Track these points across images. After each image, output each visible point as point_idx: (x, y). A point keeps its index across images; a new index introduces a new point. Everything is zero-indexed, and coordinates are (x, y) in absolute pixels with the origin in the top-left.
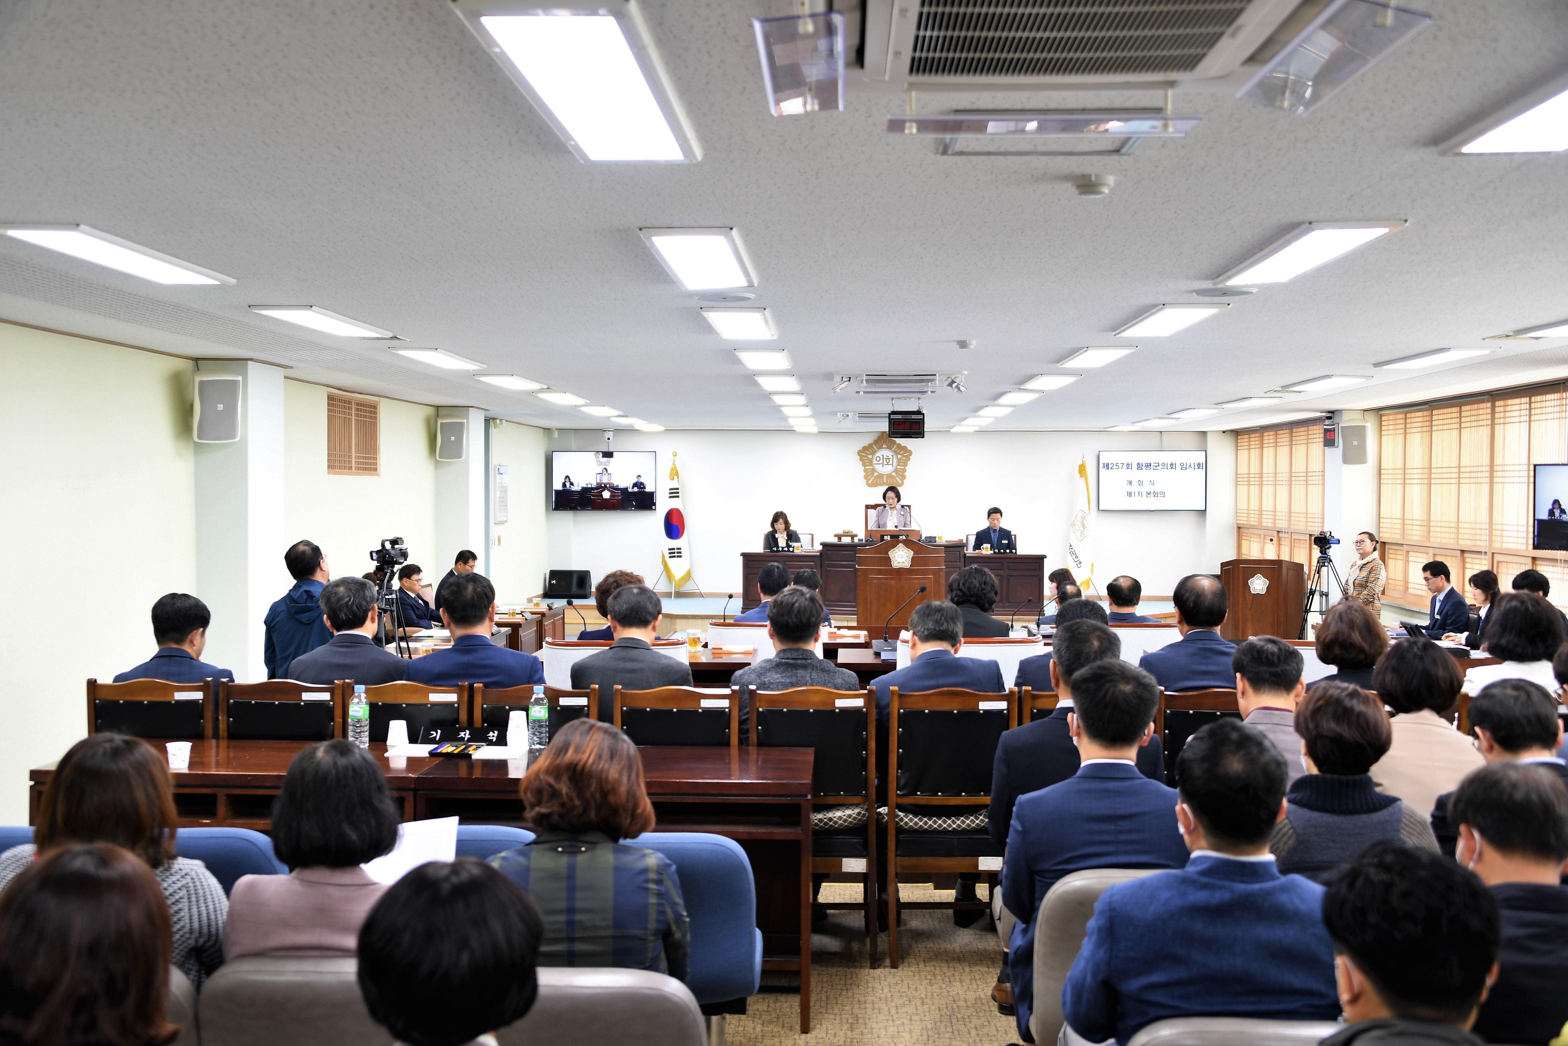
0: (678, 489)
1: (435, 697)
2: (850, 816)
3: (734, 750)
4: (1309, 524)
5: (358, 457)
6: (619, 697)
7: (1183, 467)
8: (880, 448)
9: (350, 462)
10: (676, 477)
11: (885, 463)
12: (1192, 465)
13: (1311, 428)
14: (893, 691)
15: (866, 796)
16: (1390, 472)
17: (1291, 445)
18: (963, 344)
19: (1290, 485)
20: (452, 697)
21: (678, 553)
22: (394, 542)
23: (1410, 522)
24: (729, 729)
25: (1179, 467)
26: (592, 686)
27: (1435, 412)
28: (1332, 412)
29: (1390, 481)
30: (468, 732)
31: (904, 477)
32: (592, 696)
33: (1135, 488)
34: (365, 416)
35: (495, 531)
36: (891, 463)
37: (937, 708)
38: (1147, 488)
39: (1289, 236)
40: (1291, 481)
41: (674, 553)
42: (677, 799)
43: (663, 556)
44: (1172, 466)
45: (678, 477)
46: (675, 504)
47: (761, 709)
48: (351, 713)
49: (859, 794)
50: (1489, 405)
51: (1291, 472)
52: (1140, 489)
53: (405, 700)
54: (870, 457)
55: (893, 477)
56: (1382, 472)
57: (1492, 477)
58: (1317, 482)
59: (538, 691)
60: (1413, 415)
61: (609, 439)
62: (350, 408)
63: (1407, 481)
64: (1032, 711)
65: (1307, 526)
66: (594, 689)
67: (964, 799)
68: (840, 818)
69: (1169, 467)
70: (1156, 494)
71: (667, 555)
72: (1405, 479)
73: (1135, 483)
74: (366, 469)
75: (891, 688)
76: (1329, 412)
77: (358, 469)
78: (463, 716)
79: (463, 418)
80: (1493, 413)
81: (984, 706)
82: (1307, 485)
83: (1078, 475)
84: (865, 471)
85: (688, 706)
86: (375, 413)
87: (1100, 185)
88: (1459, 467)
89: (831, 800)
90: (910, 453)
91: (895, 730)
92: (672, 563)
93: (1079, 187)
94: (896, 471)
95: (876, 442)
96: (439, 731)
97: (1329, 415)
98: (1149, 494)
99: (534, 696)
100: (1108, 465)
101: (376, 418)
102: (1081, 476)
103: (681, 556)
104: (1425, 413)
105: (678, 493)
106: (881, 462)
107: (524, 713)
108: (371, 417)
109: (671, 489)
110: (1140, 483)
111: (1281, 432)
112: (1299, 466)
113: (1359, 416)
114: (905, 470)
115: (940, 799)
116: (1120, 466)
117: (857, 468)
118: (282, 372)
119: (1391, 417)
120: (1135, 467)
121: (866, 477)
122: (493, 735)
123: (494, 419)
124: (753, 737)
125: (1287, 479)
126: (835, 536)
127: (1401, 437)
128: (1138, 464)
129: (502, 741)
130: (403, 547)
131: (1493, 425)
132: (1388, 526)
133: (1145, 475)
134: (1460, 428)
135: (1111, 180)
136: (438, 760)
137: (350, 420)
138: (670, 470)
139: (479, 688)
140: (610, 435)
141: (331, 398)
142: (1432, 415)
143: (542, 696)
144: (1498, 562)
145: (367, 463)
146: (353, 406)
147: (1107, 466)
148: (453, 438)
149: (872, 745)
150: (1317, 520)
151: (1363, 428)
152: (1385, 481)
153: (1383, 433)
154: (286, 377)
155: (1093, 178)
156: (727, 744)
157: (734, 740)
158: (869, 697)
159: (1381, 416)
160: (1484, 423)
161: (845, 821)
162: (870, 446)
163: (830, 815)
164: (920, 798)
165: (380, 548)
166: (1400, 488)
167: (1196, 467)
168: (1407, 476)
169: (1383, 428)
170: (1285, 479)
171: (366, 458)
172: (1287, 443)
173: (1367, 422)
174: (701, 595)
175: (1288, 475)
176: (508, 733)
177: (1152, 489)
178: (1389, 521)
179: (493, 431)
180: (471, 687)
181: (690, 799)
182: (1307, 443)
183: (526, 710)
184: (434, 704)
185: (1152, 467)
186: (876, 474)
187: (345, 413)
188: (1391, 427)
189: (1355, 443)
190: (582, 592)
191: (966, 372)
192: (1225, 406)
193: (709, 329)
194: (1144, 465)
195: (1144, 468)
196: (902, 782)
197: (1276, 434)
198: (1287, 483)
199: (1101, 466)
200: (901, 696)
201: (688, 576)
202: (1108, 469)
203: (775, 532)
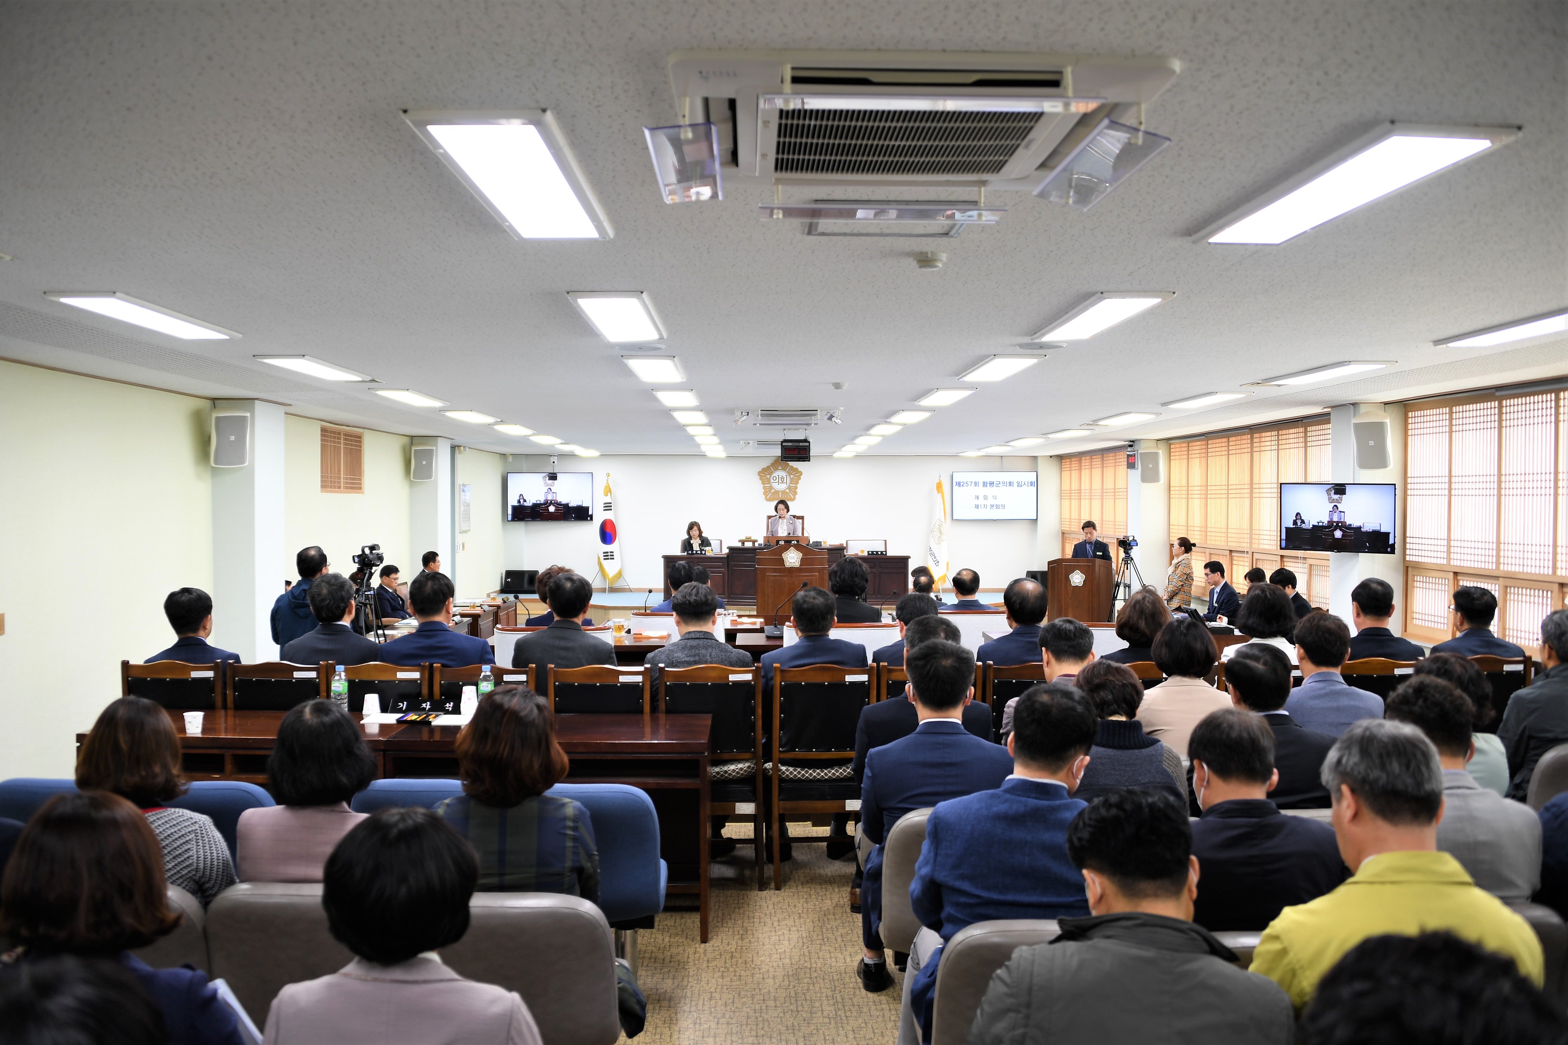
0: (611, 503)
1: (401, 675)
2: (741, 769)
3: (647, 717)
4: (1117, 530)
5: (347, 479)
6: (552, 674)
7: (1019, 485)
8: (777, 469)
9: (339, 483)
10: (609, 494)
11: (780, 481)
12: (1026, 484)
13: (1118, 454)
14: (776, 668)
15: (754, 753)
16: (1177, 489)
17: (1103, 467)
18: (837, 386)
19: (1102, 499)
20: (416, 675)
21: (611, 555)
22: (372, 548)
23: (1192, 529)
24: (643, 699)
25: (1015, 485)
26: (530, 665)
27: (1210, 442)
28: (1133, 441)
29: (1177, 496)
30: (428, 703)
31: (796, 493)
32: (530, 673)
33: (981, 502)
34: (352, 445)
35: (460, 539)
36: (785, 481)
37: (811, 681)
38: (991, 501)
39: (1086, 303)
40: (1102, 496)
41: (608, 555)
42: (598, 757)
43: (599, 558)
44: (1011, 484)
45: (611, 494)
46: (608, 515)
47: (668, 683)
48: (333, 688)
49: (748, 751)
50: (1249, 436)
51: (1103, 489)
52: (985, 502)
53: (377, 677)
54: (768, 476)
55: (784, 492)
56: (1171, 489)
57: (1251, 493)
58: (1122, 497)
59: (486, 670)
60: (1194, 444)
61: (554, 463)
62: (339, 438)
63: (1190, 496)
64: (888, 682)
65: (1115, 532)
66: (532, 668)
67: (833, 754)
68: (734, 771)
69: (1008, 484)
70: (998, 507)
71: (602, 558)
72: (1188, 494)
73: (981, 498)
74: (352, 488)
75: (775, 665)
76: (1130, 441)
77: (346, 488)
78: (425, 690)
79: (433, 446)
80: (1252, 443)
81: (849, 678)
82: (1115, 499)
83: (936, 491)
84: (764, 488)
85: (609, 681)
86: (360, 442)
87: (935, 260)
88: (1228, 485)
89: (726, 756)
90: (801, 473)
91: (778, 700)
92: (606, 564)
93: (919, 261)
94: (789, 488)
95: (773, 465)
96: (405, 703)
97: (1131, 443)
98: (992, 506)
99: (483, 674)
101: (360, 446)
102: (938, 492)
103: (613, 558)
104: (1203, 443)
105: (611, 506)
106: (777, 481)
107: (474, 688)
108: (356, 446)
109: (605, 503)
110: (985, 498)
111: (1095, 457)
112: (1109, 484)
113: (1154, 444)
114: (796, 488)
115: (814, 754)
117: (758, 486)
118: (283, 409)
119: (1177, 446)
120: (981, 484)
121: (765, 493)
122: (449, 706)
123: (459, 446)
124: (662, 706)
125: (1100, 494)
126: (739, 541)
127: (1185, 461)
128: (984, 482)
129: (457, 711)
130: (379, 552)
131: (1252, 452)
132: (1176, 531)
133: (988, 491)
134: (1229, 454)
135: (944, 257)
136: (404, 727)
137: (339, 448)
138: (604, 488)
139: (437, 667)
140: (555, 459)
141: (324, 430)
142: (1208, 444)
143: (488, 673)
144: (1257, 559)
145: (353, 483)
146: (342, 437)
147: (959, 484)
148: (424, 463)
149: (759, 711)
150: (1122, 527)
151: (1156, 454)
152: (1174, 496)
153: (1172, 458)
154: (286, 413)
155: (929, 255)
156: (641, 711)
157: (647, 708)
158: (756, 673)
159: (1170, 444)
160: (1246, 450)
161: (738, 773)
162: (768, 467)
163: (725, 768)
164: (798, 753)
165: (360, 553)
166: (1184, 501)
167: (1029, 484)
168: (1190, 492)
169: (1172, 454)
170: (1098, 494)
171: (353, 479)
172: (1099, 466)
173: (1160, 449)
174: (630, 590)
175: (1100, 491)
176: (462, 705)
177: (995, 502)
178: (1176, 527)
179: (458, 457)
180: (431, 666)
181: (610, 757)
182: (1115, 466)
183: (476, 685)
184: (402, 681)
185: (994, 484)
186: (773, 491)
187: (335, 442)
188: (1177, 454)
189: (1151, 466)
190: (531, 588)
191: (842, 408)
192: (1051, 436)
193: (630, 373)
194: (988, 482)
195: (988, 485)
196: (784, 741)
197: (1091, 459)
198: (1100, 497)
199: (954, 484)
200: (782, 671)
201: (620, 575)
202: (960, 486)
203: (690, 538)
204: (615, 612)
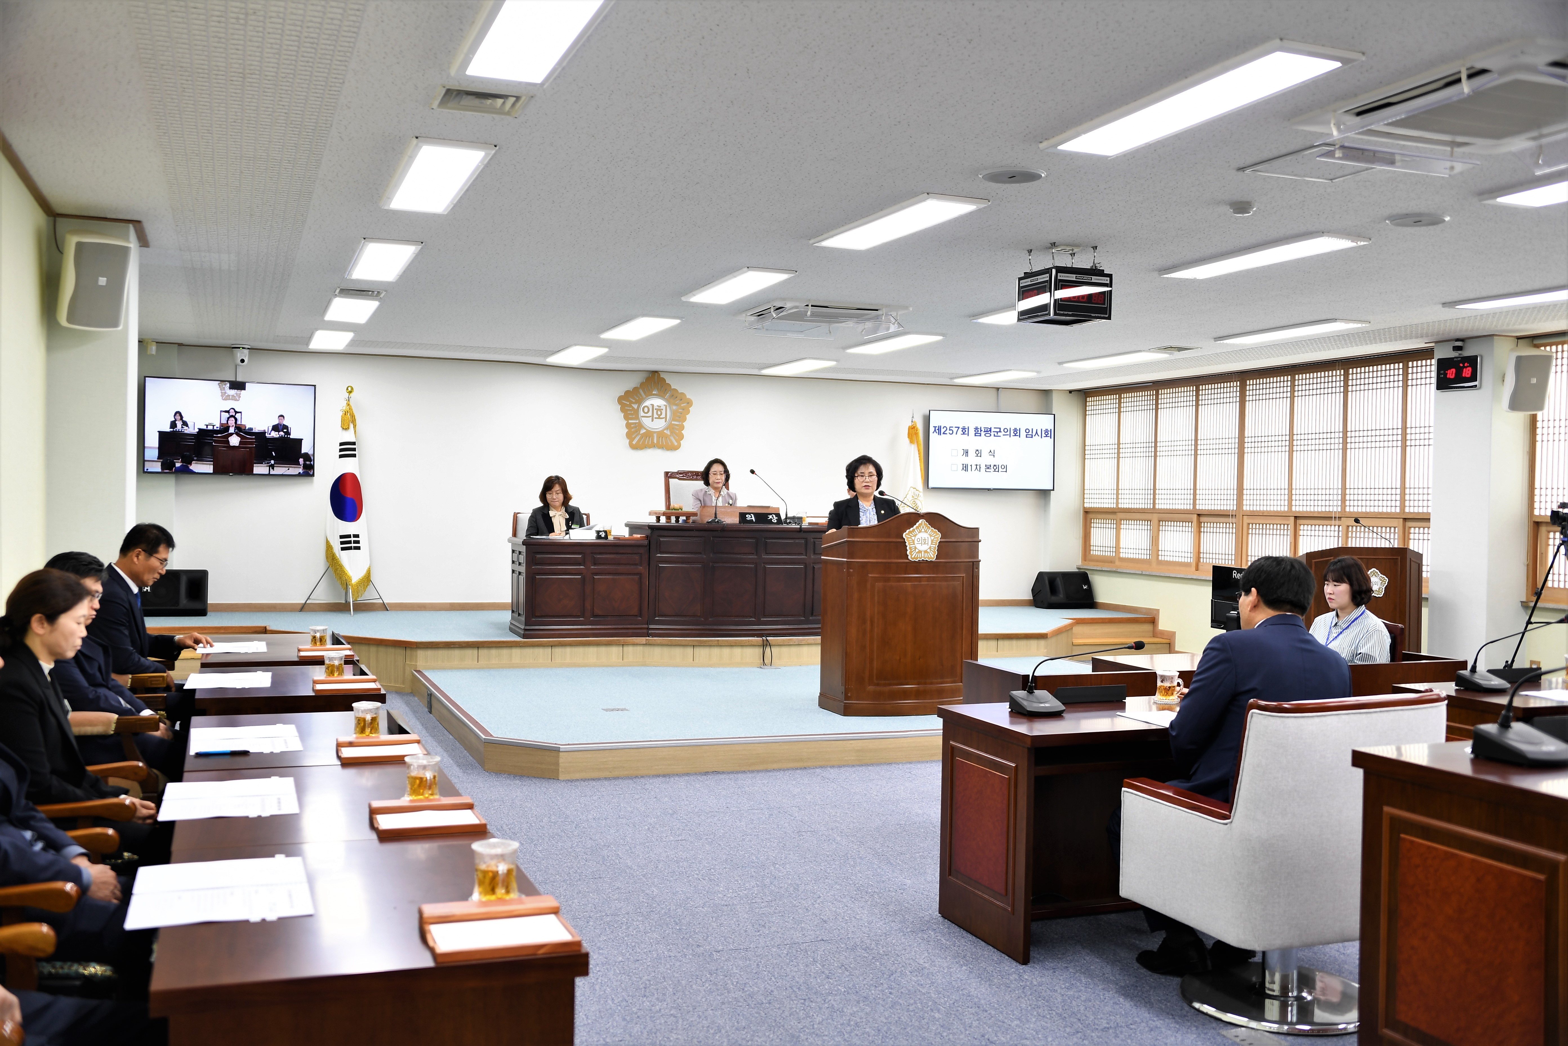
0: (354, 443)
7: (1029, 434)
8: (649, 395)
10: (352, 426)
11: (655, 416)
12: (1039, 433)
21: (355, 542)
25: (1023, 434)
31: (681, 437)
33: (972, 460)
36: (663, 416)
38: (986, 460)
41: (350, 542)
43: (329, 547)
44: (1017, 432)
45: (355, 427)
46: (349, 466)
52: (978, 461)
54: (635, 406)
55: (667, 437)
61: (242, 361)
69: (1012, 434)
70: (996, 468)
71: (336, 546)
73: (972, 453)
76: (1457, 340)
83: (907, 440)
84: (628, 426)
90: (689, 403)
92: (346, 558)
94: (670, 427)
95: (642, 385)
98: (988, 467)
100: (940, 428)
102: (911, 442)
103: (359, 548)
105: (354, 450)
106: (650, 414)
109: (341, 444)
110: (978, 453)
112: (1267, 428)
114: (683, 428)
116: (955, 430)
117: (617, 423)
120: (972, 432)
121: (629, 435)
126: (650, 514)
128: (976, 429)
133: (983, 443)
138: (341, 414)
140: (244, 354)
147: (938, 430)
148: (102, 281)
159: (1537, 343)
162: (635, 389)
167: (1044, 435)
174: (384, 607)
177: (992, 461)
182: (1292, 397)
185: (992, 434)
186: (643, 431)
189: (1534, 381)
190: (196, 605)
194: (983, 429)
195: (983, 433)
199: (932, 429)
201: (367, 580)
202: (940, 433)
203: (546, 506)
204: (430, 653)
